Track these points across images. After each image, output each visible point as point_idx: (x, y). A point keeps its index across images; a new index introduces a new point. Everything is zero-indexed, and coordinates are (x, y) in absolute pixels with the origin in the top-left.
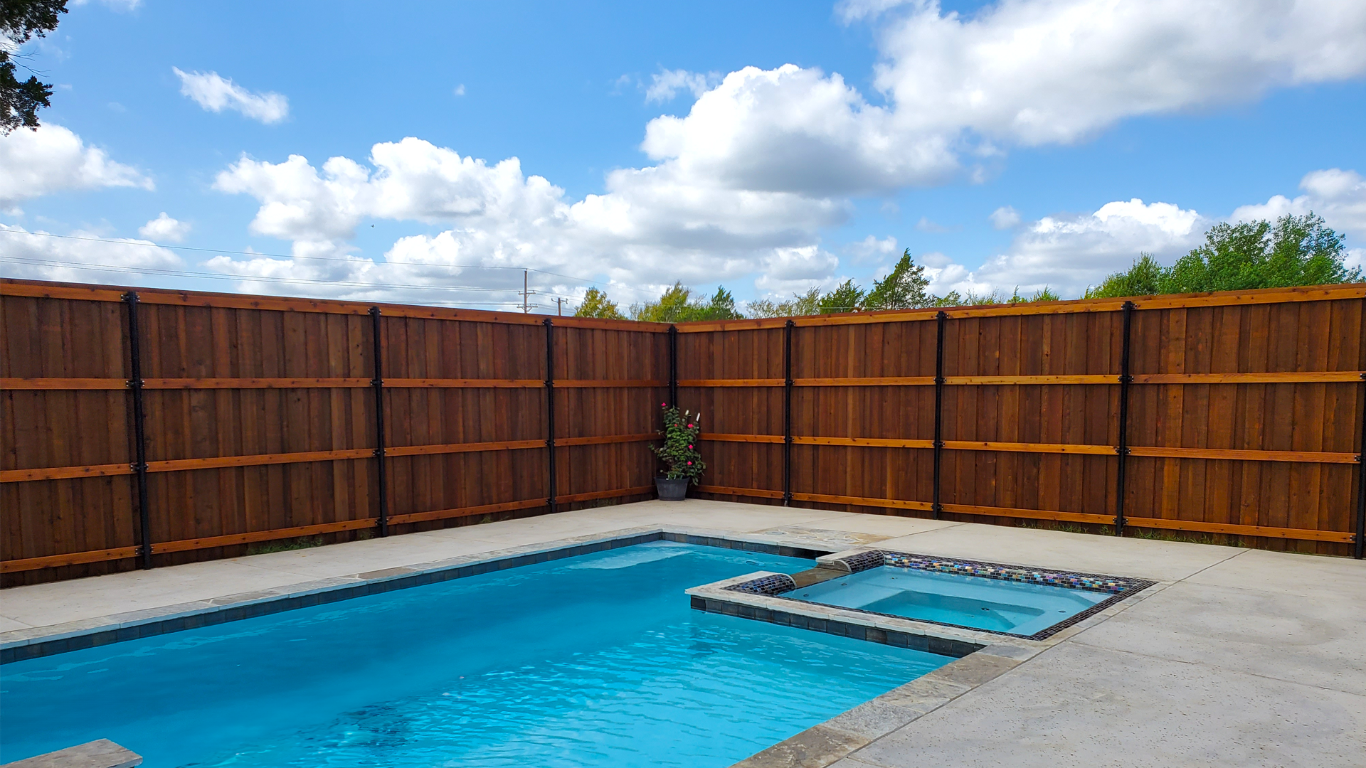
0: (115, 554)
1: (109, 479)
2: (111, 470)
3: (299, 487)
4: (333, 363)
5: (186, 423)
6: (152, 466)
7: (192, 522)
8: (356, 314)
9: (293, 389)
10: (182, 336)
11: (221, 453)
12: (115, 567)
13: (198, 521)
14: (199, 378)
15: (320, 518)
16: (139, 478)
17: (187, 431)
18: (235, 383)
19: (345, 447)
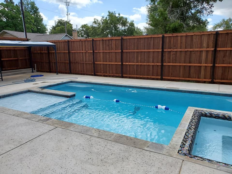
0: (157, 77)
1: (158, 65)
2: (158, 64)
3: (192, 70)
4: (204, 45)
5: (171, 57)
6: (165, 64)
7: (171, 74)
8: (212, 34)
9: (193, 51)
10: (172, 41)
11: (177, 63)
12: (157, 79)
13: (172, 74)
14: (174, 49)
15: (197, 77)
16: (162, 66)
17: (171, 58)
18: (180, 50)
19: (205, 63)
